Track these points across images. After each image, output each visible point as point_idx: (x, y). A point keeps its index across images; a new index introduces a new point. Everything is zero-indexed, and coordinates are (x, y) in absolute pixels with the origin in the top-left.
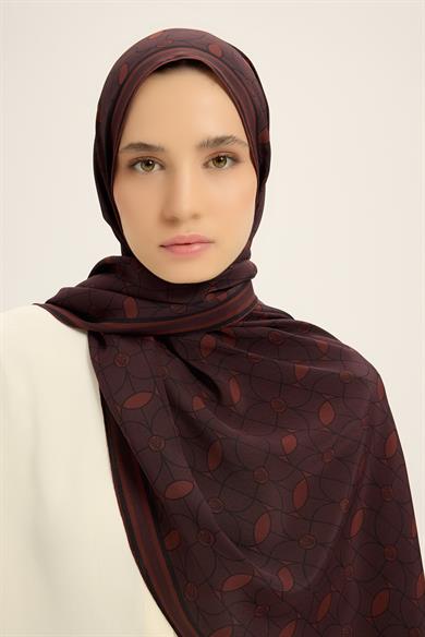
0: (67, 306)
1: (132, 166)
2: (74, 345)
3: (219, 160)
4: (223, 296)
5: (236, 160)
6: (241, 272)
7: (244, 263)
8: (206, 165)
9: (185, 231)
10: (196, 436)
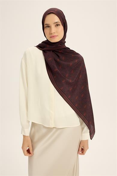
0: (40, 47)
1: (46, 27)
2: (40, 52)
3: (57, 25)
4: (61, 46)
5: (59, 25)
6: (63, 41)
7: (64, 41)
8: (55, 26)
9: (53, 35)
10: (58, 64)
